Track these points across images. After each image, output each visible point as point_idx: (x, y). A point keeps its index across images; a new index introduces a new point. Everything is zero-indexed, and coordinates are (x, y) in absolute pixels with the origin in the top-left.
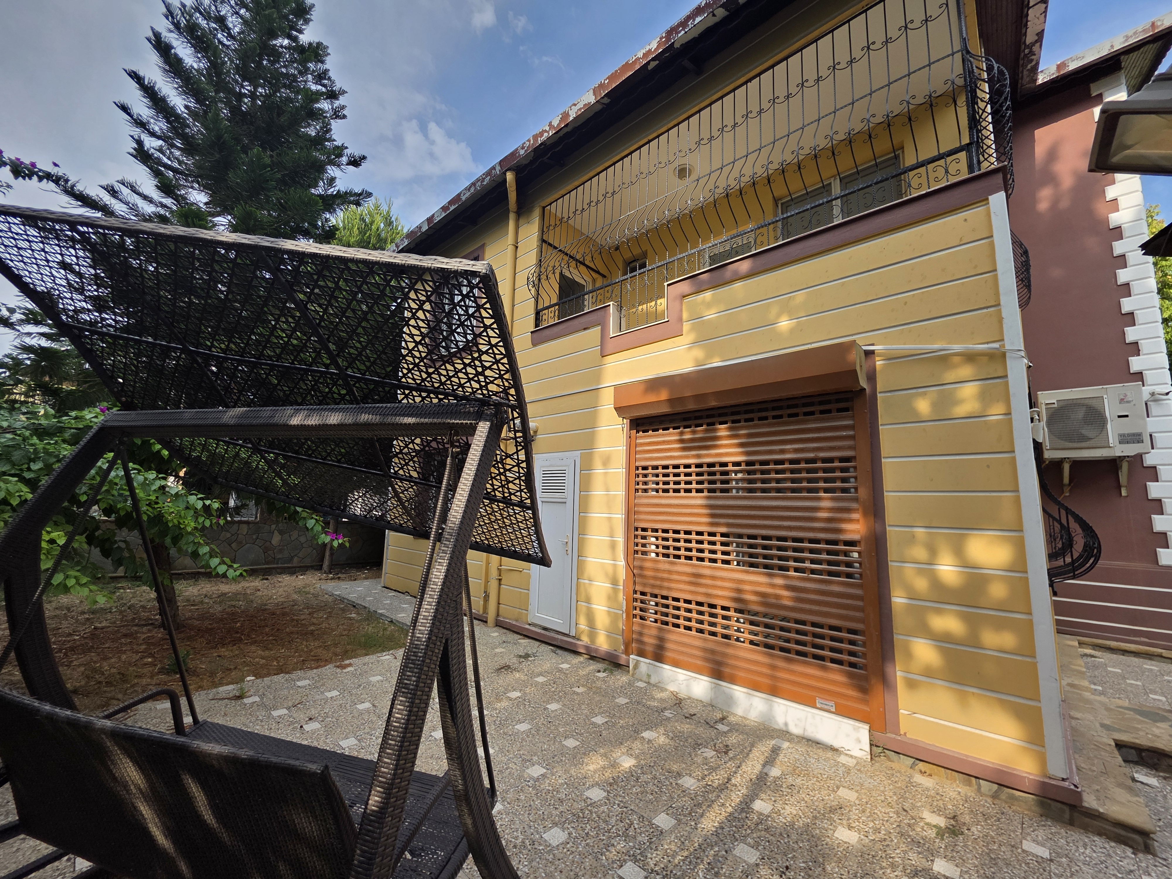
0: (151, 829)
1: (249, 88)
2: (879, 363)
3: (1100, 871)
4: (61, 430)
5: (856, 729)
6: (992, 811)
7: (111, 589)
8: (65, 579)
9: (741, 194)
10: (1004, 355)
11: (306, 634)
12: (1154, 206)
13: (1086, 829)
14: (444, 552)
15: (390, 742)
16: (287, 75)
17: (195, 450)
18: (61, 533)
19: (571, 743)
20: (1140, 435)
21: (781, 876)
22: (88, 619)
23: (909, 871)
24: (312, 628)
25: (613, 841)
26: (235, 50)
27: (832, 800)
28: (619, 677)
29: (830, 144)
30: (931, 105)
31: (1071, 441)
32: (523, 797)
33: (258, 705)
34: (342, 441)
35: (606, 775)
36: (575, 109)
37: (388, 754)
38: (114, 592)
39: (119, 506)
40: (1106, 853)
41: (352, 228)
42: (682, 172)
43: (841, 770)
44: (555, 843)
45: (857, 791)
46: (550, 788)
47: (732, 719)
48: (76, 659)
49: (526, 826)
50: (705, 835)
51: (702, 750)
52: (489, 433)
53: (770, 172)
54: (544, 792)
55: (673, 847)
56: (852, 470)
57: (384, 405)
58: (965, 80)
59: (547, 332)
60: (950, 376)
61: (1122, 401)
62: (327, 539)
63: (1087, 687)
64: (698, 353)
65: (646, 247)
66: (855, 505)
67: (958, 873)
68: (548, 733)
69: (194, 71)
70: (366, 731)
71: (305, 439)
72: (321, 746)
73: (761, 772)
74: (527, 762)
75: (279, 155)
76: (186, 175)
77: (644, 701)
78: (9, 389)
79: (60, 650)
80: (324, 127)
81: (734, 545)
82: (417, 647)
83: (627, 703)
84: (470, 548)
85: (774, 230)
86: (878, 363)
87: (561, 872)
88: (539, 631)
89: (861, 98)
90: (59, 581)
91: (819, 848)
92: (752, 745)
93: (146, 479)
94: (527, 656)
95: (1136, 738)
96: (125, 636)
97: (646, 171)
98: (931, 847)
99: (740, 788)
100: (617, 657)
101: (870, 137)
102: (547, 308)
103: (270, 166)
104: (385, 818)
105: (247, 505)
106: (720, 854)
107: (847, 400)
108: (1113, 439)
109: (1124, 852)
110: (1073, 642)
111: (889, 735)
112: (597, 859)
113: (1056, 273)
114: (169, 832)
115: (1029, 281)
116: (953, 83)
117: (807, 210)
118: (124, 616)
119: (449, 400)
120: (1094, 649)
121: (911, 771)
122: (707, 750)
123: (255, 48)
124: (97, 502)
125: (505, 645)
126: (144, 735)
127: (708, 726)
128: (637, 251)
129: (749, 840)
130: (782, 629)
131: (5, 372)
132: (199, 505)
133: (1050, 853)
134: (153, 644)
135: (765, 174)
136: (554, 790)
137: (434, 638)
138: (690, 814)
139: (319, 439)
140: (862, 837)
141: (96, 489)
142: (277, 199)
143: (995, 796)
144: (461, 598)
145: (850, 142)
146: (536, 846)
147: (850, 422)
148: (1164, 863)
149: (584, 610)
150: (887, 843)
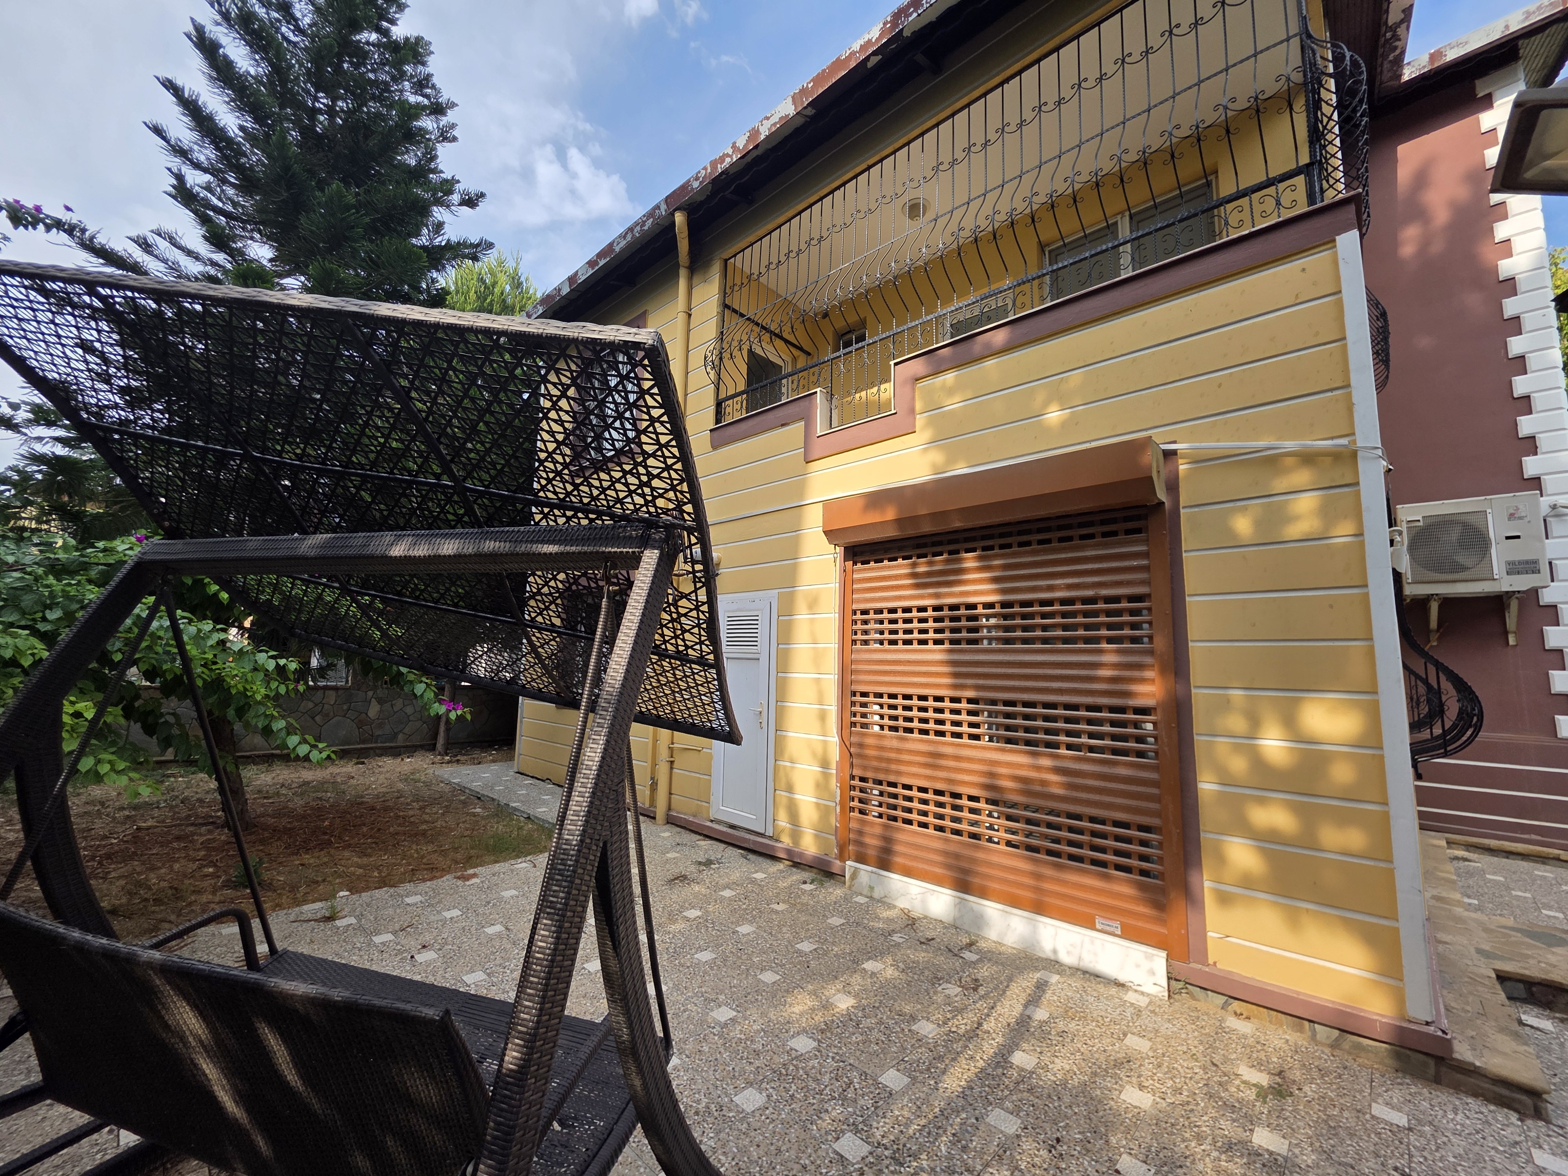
0: (217, 1094)
1: (325, 101)
2: (1183, 468)
3: (1475, 1143)
4: (85, 567)
5: (1149, 957)
6: (1329, 1065)
7: (158, 778)
8: (96, 764)
9: (995, 237)
10: (1354, 455)
11: (416, 835)
12: (1559, 249)
13: (1457, 1088)
14: (600, 725)
15: (532, 979)
16: (375, 83)
17: (263, 592)
18: (89, 704)
19: (769, 977)
20: (1535, 562)
21: (1050, 1151)
22: (128, 817)
23: (1220, 1144)
24: (424, 827)
25: (826, 1106)
26: (306, 49)
27: (1117, 1051)
28: (831, 890)
29: (1117, 168)
30: (1258, 111)
31: (1440, 570)
32: (706, 1049)
33: (354, 929)
34: (459, 578)
35: (816, 1018)
36: (767, 124)
37: (530, 995)
38: (162, 782)
39: (165, 667)
40: (1484, 1119)
41: (468, 292)
42: (914, 210)
43: (1129, 1012)
44: (749, 1108)
45: (1150, 1039)
46: (743, 1036)
47: (982, 944)
48: (114, 870)
49: (711, 1087)
50: (949, 1097)
51: (943, 986)
52: (658, 564)
53: (1035, 207)
54: (734, 1041)
55: (906, 1113)
56: (1145, 612)
57: (516, 529)
58: (1305, 76)
59: (732, 430)
60: (1281, 484)
61: (1511, 516)
62: (442, 709)
63: (1458, 901)
64: (936, 457)
65: (865, 312)
66: (1148, 660)
67: (1286, 1147)
68: (738, 963)
69: (250, 78)
70: (497, 962)
71: (410, 575)
72: (440, 982)
73: (1021, 1015)
74: (710, 1002)
75: (367, 192)
76: (243, 221)
77: (866, 921)
78: (16, 513)
79: (93, 858)
80: (427, 153)
81: (986, 713)
82: (566, 852)
83: (843, 924)
84: (635, 721)
85: (1040, 287)
86: (1181, 467)
87: (758, 1146)
88: (725, 829)
89: (1161, 103)
90: (88, 768)
91: (1101, 1114)
92: (1010, 979)
93: (199, 631)
94: (708, 863)
95: (1526, 969)
96: (178, 838)
97: (864, 209)
98: (1250, 1112)
99: (994, 1035)
100: (828, 863)
101: (1173, 156)
102: (732, 397)
103: (354, 206)
104: (526, 1080)
105: (335, 665)
106: (969, 1122)
107: (1138, 518)
108: (1498, 567)
109: (1507, 1117)
110: (1439, 841)
111: (1193, 965)
112: (805, 1129)
113: (1424, 342)
114: (241, 1097)
115: (1388, 355)
116: (1288, 79)
117: (1086, 259)
118: (175, 813)
119: (603, 521)
120: (1468, 850)
121: (1221, 1013)
122: (949, 985)
123: (332, 46)
124: (135, 663)
125: (679, 848)
126: (205, 970)
127: (950, 954)
128: (852, 319)
129: (1008, 1104)
130: (1050, 825)
131: (9, 490)
132: (271, 665)
133: (1409, 1120)
134: (214, 849)
135: (1028, 211)
136: (747, 1039)
137: (588, 841)
138: (928, 1069)
139: (428, 575)
140: (1158, 1100)
141: (133, 645)
142: (366, 252)
143: (1335, 1045)
144: (624, 787)
145: (1145, 164)
146: (724, 1113)
147: (1143, 548)
148: (1560, 1132)
149: (784, 801)
150: (1190, 1107)
